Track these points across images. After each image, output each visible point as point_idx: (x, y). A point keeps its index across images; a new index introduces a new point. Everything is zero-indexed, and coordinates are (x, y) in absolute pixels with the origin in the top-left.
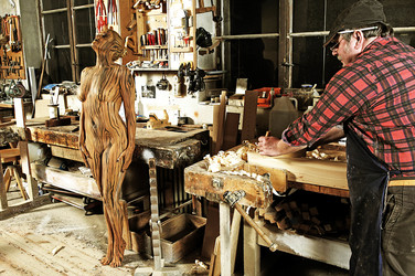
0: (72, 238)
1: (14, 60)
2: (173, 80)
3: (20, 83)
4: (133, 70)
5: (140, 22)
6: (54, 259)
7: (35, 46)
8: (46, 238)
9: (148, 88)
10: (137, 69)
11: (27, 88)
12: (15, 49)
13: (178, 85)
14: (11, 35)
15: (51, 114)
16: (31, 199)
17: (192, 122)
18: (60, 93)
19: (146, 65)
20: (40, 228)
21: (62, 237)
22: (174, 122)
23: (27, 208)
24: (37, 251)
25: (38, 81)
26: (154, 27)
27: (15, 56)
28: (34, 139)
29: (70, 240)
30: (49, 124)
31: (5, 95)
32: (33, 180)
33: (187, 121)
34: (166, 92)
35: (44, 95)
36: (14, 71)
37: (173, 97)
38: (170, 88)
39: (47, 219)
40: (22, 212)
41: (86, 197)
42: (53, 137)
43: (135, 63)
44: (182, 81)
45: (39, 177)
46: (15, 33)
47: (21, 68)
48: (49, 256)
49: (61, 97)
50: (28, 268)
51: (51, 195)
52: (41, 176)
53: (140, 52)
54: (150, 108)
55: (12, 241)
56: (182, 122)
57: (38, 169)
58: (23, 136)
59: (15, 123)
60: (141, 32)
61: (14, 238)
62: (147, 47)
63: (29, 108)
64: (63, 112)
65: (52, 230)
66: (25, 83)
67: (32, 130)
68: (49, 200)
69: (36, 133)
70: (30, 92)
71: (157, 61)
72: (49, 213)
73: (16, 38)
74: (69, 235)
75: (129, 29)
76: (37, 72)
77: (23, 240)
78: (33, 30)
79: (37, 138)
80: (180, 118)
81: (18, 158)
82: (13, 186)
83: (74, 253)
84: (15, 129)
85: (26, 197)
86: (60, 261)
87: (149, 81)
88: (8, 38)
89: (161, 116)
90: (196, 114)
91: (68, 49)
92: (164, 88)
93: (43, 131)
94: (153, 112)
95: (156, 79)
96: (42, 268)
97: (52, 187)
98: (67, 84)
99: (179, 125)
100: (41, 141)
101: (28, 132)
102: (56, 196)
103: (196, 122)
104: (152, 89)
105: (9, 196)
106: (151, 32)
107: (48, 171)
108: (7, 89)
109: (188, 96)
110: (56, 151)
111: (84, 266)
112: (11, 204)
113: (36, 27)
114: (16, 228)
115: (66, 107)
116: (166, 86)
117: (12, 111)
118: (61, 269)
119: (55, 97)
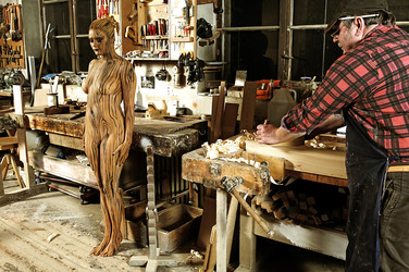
0: (68, 226)
1: (14, 49)
2: (173, 71)
3: (20, 72)
4: (133, 60)
5: (141, 12)
6: (49, 246)
7: (36, 35)
8: (41, 226)
9: (147, 78)
10: (137, 58)
11: (26, 77)
12: (16, 38)
13: (177, 76)
14: (12, 24)
15: (50, 103)
16: (28, 188)
17: (190, 113)
18: (60, 82)
19: (146, 56)
20: (36, 216)
21: (57, 225)
22: (173, 112)
23: (23, 196)
24: (33, 238)
25: (37, 70)
26: (155, 18)
27: (15, 45)
28: (32, 126)
29: (66, 228)
30: (48, 111)
31: (4, 84)
32: (30, 168)
33: (186, 111)
34: (166, 83)
35: (43, 85)
36: (14, 60)
37: (172, 88)
38: (170, 79)
39: (43, 207)
40: (19, 200)
41: (83, 186)
42: (51, 125)
43: (135, 52)
44: (181, 71)
45: (37, 165)
46: (16, 22)
47: (21, 57)
48: (44, 243)
49: (61, 87)
50: (23, 254)
51: (48, 184)
52: (39, 164)
53: (140, 42)
54: (148, 98)
55: (7, 227)
56: (180, 113)
57: (35, 157)
58: (21, 123)
59: (14, 110)
60: (141, 22)
61: (10, 224)
62: (148, 37)
63: (28, 98)
64: (62, 101)
65: (48, 218)
66: (25, 72)
67: (31, 117)
68: (46, 189)
69: (35, 121)
70: (29, 81)
71: (157, 51)
72: (45, 202)
73: (16, 27)
74: (64, 223)
75: (130, 19)
76: (37, 62)
77: (18, 227)
78: (34, 19)
79: (35, 125)
80: (179, 109)
81: (16, 146)
82: (10, 174)
83: (69, 240)
84: (13, 116)
85: (23, 185)
86: (55, 249)
87: (149, 71)
88: (9, 27)
89: (160, 106)
90: (195, 105)
91: (69, 39)
92: (163, 78)
93: (41, 119)
94: (151, 102)
95: (156, 70)
96: (37, 254)
97: (49, 175)
98: (67, 74)
99: (177, 115)
100: (39, 128)
101: (26, 119)
102: (52, 185)
103: (194, 113)
104: (151, 79)
105: (5, 184)
106: (152, 22)
107: (45, 159)
108: (6, 77)
109: (188, 87)
110: (54, 139)
111: (79, 253)
112: (7, 192)
113: (37, 17)
114: (12, 215)
115: (65, 97)
116: (165, 77)
117: (10, 99)
118: (56, 256)
119: (54, 87)
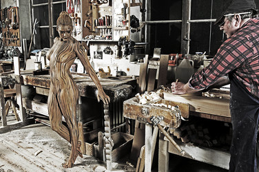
1: (14, 34)
2: (114, 48)
3: (17, 48)
4: (89, 41)
5: (94, 11)
6: (36, 159)
7: (27, 26)
8: (30, 145)
9: (98, 52)
10: (92, 40)
12: (15, 28)
13: (117, 51)
14: (13, 19)
16: (22, 121)
17: (125, 74)
18: (42, 55)
19: (98, 38)
20: (27, 139)
21: (41, 145)
23: (19, 126)
24: (25, 153)
26: (103, 14)
29: (46, 147)
31: (8, 56)
32: (23, 109)
34: (110, 55)
35: (31, 56)
36: (14, 41)
37: (114, 59)
38: (112, 53)
39: (31, 134)
40: (16, 129)
42: (37, 81)
43: (90, 37)
44: (119, 49)
45: (27, 107)
46: (15, 17)
47: (18, 40)
48: (32, 156)
49: (43, 58)
50: (19, 163)
53: (94, 30)
54: (98, 65)
57: (27, 102)
59: (14, 72)
61: (11, 144)
62: (98, 27)
65: (35, 140)
66: (20, 49)
67: (24, 77)
69: (27, 79)
70: (23, 54)
71: (104, 36)
72: (32, 130)
73: (15, 21)
74: (45, 144)
75: (87, 16)
76: (28, 42)
79: (27, 82)
82: (10, 112)
83: (49, 155)
84: (14, 76)
85: (19, 120)
86: (39, 160)
87: (99, 49)
88: (11, 21)
90: (128, 69)
91: (48, 29)
93: (31, 78)
94: (101, 68)
98: (47, 50)
99: (117, 76)
101: (21, 78)
102: (37, 119)
104: (101, 53)
105: (8, 118)
106: (101, 18)
107: (33, 103)
108: (9, 52)
109: (124, 58)
110: (39, 91)
111: (55, 164)
112: (9, 124)
113: (28, 15)
114: (12, 139)
115: (46, 64)
116: (109, 52)
117: (12, 65)
118: (40, 165)
119: (39, 58)
